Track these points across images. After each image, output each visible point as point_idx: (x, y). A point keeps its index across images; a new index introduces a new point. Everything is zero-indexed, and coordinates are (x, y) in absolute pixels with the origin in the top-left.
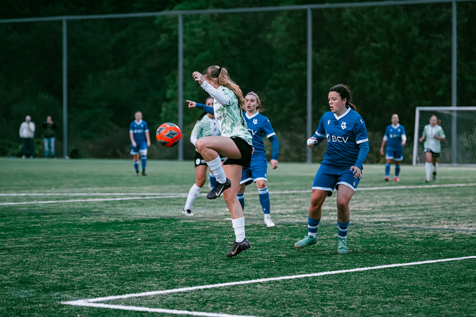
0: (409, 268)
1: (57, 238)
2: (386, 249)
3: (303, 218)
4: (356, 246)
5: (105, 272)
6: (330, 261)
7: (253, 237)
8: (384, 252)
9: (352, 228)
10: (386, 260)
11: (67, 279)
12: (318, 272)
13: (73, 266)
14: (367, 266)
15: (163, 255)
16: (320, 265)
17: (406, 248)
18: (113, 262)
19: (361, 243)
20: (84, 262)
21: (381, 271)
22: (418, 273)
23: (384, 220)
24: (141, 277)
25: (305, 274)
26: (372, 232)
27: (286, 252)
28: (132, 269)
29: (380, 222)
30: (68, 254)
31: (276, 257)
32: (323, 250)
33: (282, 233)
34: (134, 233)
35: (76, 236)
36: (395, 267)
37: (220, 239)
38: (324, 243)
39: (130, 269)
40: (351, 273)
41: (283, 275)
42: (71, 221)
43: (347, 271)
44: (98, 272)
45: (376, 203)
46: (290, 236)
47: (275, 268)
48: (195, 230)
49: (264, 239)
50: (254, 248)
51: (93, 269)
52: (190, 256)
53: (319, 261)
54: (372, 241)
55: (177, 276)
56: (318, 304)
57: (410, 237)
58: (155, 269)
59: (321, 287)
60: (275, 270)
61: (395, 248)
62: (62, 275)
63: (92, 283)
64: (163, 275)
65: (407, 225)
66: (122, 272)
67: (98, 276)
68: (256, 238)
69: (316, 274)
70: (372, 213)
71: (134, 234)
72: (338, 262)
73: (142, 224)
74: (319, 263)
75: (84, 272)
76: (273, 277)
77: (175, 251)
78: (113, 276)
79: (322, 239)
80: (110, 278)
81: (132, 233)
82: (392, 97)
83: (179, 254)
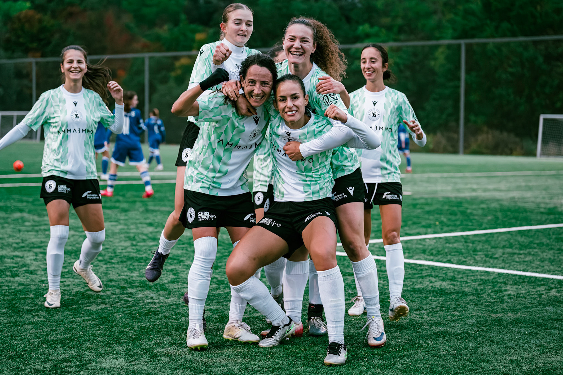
3: (457, 193)
12: (470, 231)
21: (517, 231)
40: (495, 233)
41: (445, 233)
56: (471, 254)
59: (473, 242)
60: (439, 229)
65: (534, 200)
69: (468, 233)
70: (509, 191)
72: (485, 224)
74: (471, 225)
76: (438, 234)
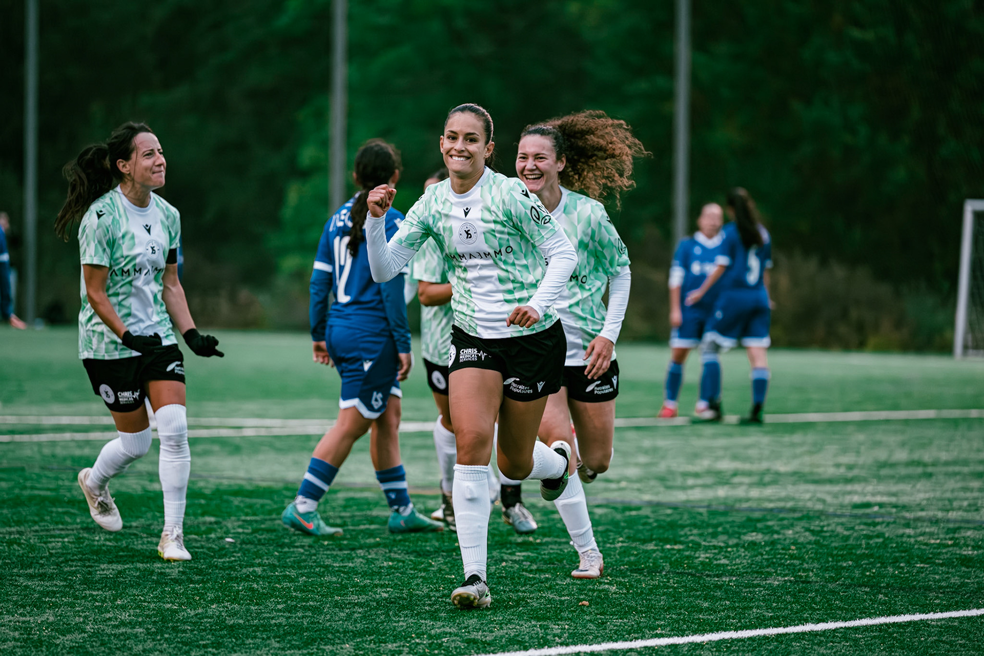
0: (948, 626)
1: (10, 533)
2: (884, 577)
3: (662, 489)
4: (805, 566)
5: (140, 624)
6: (737, 605)
7: (531, 539)
8: (879, 582)
9: (794, 519)
10: (885, 604)
11: (40, 641)
12: (703, 632)
13: (55, 605)
14: (835, 619)
15: (292, 580)
16: (710, 615)
17: (937, 573)
18: (160, 599)
19: (818, 560)
20: (85, 597)
21: (872, 631)
22: (969, 640)
23: (879, 499)
24: (235, 638)
25: (669, 636)
26: (847, 529)
27: (618, 579)
28: (211, 617)
29: (868, 505)
30: (40, 575)
31: (593, 591)
32: (718, 576)
33: (607, 531)
34: (216, 523)
35: (62, 529)
36: (909, 623)
37: (444, 542)
38: (718, 557)
39: (207, 617)
40: (792, 636)
41: (611, 639)
42: (48, 489)
43: (781, 630)
44: (123, 624)
45: (858, 452)
46: (628, 538)
47: (590, 621)
48: (377, 517)
49: (560, 544)
50: (534, 567)
51: (108, 615)
52: (365, 586)
53: (706, 605)
54: (849, 551)
55: (330, 636)
57: (948, 546)
58: (273, 618)
60: (592, 626)
61: (908, 572)
62: (27, 630)
63: (107, 651)
64: (295, 634)
65: (940, 515)
66: (184, 623)
67: (122, 634)
68: (538, 541)
69: (697, 639)
70: (848, 481)
71: (215, 526)
72: (758, 607)
73: (236, 501)
74: (708, 609)
75: (84, 622)
76: (585, 643)
77: (323, 572)
78: (162, 636)
79: (715, 547)
80: (154, 640)
81: (211, 523)
82: (900, 174)
83: (334, 579)
